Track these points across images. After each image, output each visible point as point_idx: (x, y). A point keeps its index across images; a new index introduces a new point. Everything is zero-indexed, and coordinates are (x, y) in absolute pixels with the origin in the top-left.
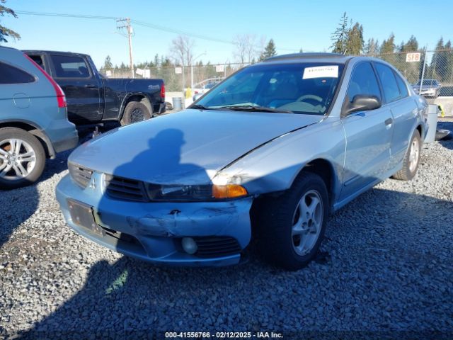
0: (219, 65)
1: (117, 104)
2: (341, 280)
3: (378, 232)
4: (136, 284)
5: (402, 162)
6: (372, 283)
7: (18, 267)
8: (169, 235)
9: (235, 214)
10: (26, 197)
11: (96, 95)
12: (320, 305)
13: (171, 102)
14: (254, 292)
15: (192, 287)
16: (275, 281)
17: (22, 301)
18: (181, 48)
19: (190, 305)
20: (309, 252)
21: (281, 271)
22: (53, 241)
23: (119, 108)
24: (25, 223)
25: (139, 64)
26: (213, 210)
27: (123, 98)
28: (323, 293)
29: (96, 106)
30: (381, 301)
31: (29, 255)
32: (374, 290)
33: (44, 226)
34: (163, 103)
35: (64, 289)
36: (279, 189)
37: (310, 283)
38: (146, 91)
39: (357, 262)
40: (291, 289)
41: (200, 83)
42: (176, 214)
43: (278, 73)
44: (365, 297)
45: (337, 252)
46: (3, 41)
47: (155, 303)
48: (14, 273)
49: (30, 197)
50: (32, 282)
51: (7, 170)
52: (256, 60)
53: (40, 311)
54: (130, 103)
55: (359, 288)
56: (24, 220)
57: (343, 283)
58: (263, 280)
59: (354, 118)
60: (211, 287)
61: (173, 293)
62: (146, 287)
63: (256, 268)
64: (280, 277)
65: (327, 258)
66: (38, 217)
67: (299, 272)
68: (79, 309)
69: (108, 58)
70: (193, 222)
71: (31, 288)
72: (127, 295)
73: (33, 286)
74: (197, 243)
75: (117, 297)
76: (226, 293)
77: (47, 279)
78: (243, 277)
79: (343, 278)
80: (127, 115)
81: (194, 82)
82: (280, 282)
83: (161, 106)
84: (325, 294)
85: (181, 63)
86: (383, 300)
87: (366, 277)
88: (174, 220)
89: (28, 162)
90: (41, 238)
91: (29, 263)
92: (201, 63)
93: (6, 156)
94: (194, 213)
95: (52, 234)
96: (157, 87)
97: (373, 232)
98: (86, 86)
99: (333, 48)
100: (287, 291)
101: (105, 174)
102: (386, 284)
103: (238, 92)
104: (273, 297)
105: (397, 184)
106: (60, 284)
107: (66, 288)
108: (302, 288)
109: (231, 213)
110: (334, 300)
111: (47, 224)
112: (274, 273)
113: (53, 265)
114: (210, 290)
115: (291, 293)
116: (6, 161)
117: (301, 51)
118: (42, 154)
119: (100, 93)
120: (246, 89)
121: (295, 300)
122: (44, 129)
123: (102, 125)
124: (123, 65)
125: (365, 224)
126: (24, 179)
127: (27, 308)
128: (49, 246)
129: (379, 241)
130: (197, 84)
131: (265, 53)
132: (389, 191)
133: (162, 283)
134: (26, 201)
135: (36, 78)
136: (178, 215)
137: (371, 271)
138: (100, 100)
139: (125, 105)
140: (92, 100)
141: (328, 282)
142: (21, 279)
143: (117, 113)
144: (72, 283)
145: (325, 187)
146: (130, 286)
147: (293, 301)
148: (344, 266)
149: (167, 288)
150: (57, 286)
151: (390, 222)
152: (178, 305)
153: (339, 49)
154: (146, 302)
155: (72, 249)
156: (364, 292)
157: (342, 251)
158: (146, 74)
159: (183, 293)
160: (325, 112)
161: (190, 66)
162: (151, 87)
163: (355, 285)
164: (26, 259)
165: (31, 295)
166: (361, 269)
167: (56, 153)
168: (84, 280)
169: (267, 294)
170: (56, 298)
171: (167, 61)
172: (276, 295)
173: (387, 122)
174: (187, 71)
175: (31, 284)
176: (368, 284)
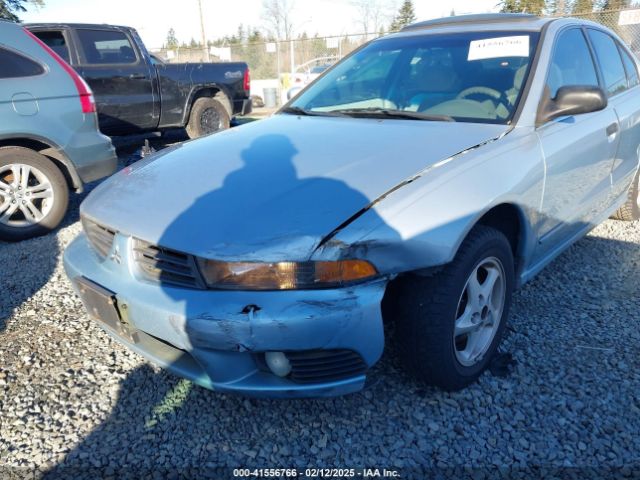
0: (331, 37)
1: (179, 102)
2: (536, 409)
3: (593, 317)
4: (196, 411)
5: (627, 192)
6: (592, 417)
7: (15, 378)
8: (242, 349)
9: (355, 311)
10: (40, 254)
11: (148, 89)
12: (503, 459)
13: (261, 95)
14: (390, 431)
15: (286, 420)
16: (423, 410)
17: (13, 443)
18: (276, 14)
19: (282, 456)
20: (481, 358)
21: (433, 390)
22: (73, 331)
23: (183, 108)
24: (34, 297)
25: (216, 40)
26: (316, 303)
27: (187, 93)
28: (506, 435)
29: (148, 105)
30: (611, 455)
31: (33, 357)
32: (596, 431)
33: (61, 304)
34: (247, 98)
35: (81, 421)
36: (432, 264)
37: (483, 414)
38: (222, 81)
39: (562, 373)
40: (451, 426)
41: (304, 65)
42: (251, 313)
43: (425, 50)
44: (582, 446)
45: (526, 354)
46: (21, 10)
47: (225, 449)
48: (7, 389)
49: (46, 254)
50: (32, 407)
51: (10, 212)
52: (386, 29)
53: (39, 463)
54: (199, 100)
55: (569, 427)
56: (33, 292)
57: (541, 416)
58: (405, 408)
59: (557, 127)
60: (318, 420)
61: (256, 431)
62: (212, 419)
63: (392, 383)
64: (432, 402)
65: (510, 366)
66: (55, 287)
67: (464, 394)
68: (101, 460)
69: (171, 31)
70: (282, 326)
71: (30, 419)
72: (181, 433)
73: (33, 414)
74: (291, 361)
75: (165, 438)
76: (342, 433)
77: (56, 400)
78: (371, 402)
79: (540, 407)
80: (194, 118)
81: (296, 63)
82: (433, 411)
83: (245, 102)
84: (511, 437)
85: (276, 37)
86: (613, 452)
87: (580, 405)
88: (248, 323)
89: (42, 199)
90: (55, 325)
91: (33, 371)
92: (305, 34)
93: (8, 191)
94: (283, 310)
95: (72, 319)
96: (238, 74)
97: (584, 315)
98: (132, 76)
99: (501, 8)
100: (445, 430)
101: (134, 238)
102: (616, 420)
103: (360, 79)
104: (422, 442)
105: (615, 227)
106: (75, 411)
107: (85, 418)
108: (471, 424)
109: (348, 309)
110: (528, 449)
111: (66, 300)
112: (421, 393)
113: (68, 375)
114: (316, 425)
115: (452, 435)
116: (8, 199)
117: (453, 13)
118: (62, 186)
119: (154, 86)
120: (372, 75)
121: (459, 449)
122: (62, 148)
123: (159, 134)
124: (193, 41)
125: (568, 301)
126: (37, 224)
127: (20, 456)
128: (65, 340)
129: (596, 333)
130: (299, 66)
131: (398, 18)
132: (603, 239)
133: (238, 410)
134: (41, 260)
135: (46, 68)
136: (255, 315)
137: (588, 393)
138: (153, 98)
139: (192, 103)
140: (143, 98)
141: (514, 413)
142: (17, 400)
143: (180, 116)
144: (94, 409)
145: (510, 247)
146: (186, 417)
147: (456, 452)
148: (540, 382)
149: (246, 420)
150: (71, 414)
151: (611, 297)
152: (262, 454)
153: (509, 7)
154: (211, 447)
155: (101, 344)
156: (579, 435)
157: (534, 351)
158: (225, 55)
159: (271, 431)
160: (507, 120)
161: (289, 41)
162: (229, 75)
163: (562, 421)
164: (28, 364)
165: (28, 431)
166: (570, 388)
167: (83, 184)
168: (114, 403)
169: (410, 436)
170: (67, 437)
171: (256, 34)
172: (426, 438)
173: (610, 130)
174: (284, 47)
175: (31, 410)
176: (584, 418)
